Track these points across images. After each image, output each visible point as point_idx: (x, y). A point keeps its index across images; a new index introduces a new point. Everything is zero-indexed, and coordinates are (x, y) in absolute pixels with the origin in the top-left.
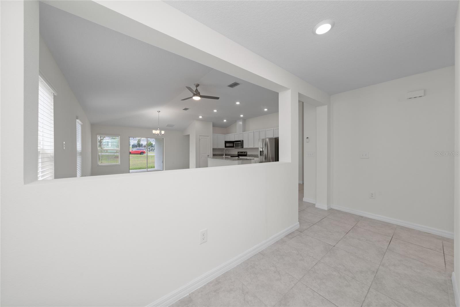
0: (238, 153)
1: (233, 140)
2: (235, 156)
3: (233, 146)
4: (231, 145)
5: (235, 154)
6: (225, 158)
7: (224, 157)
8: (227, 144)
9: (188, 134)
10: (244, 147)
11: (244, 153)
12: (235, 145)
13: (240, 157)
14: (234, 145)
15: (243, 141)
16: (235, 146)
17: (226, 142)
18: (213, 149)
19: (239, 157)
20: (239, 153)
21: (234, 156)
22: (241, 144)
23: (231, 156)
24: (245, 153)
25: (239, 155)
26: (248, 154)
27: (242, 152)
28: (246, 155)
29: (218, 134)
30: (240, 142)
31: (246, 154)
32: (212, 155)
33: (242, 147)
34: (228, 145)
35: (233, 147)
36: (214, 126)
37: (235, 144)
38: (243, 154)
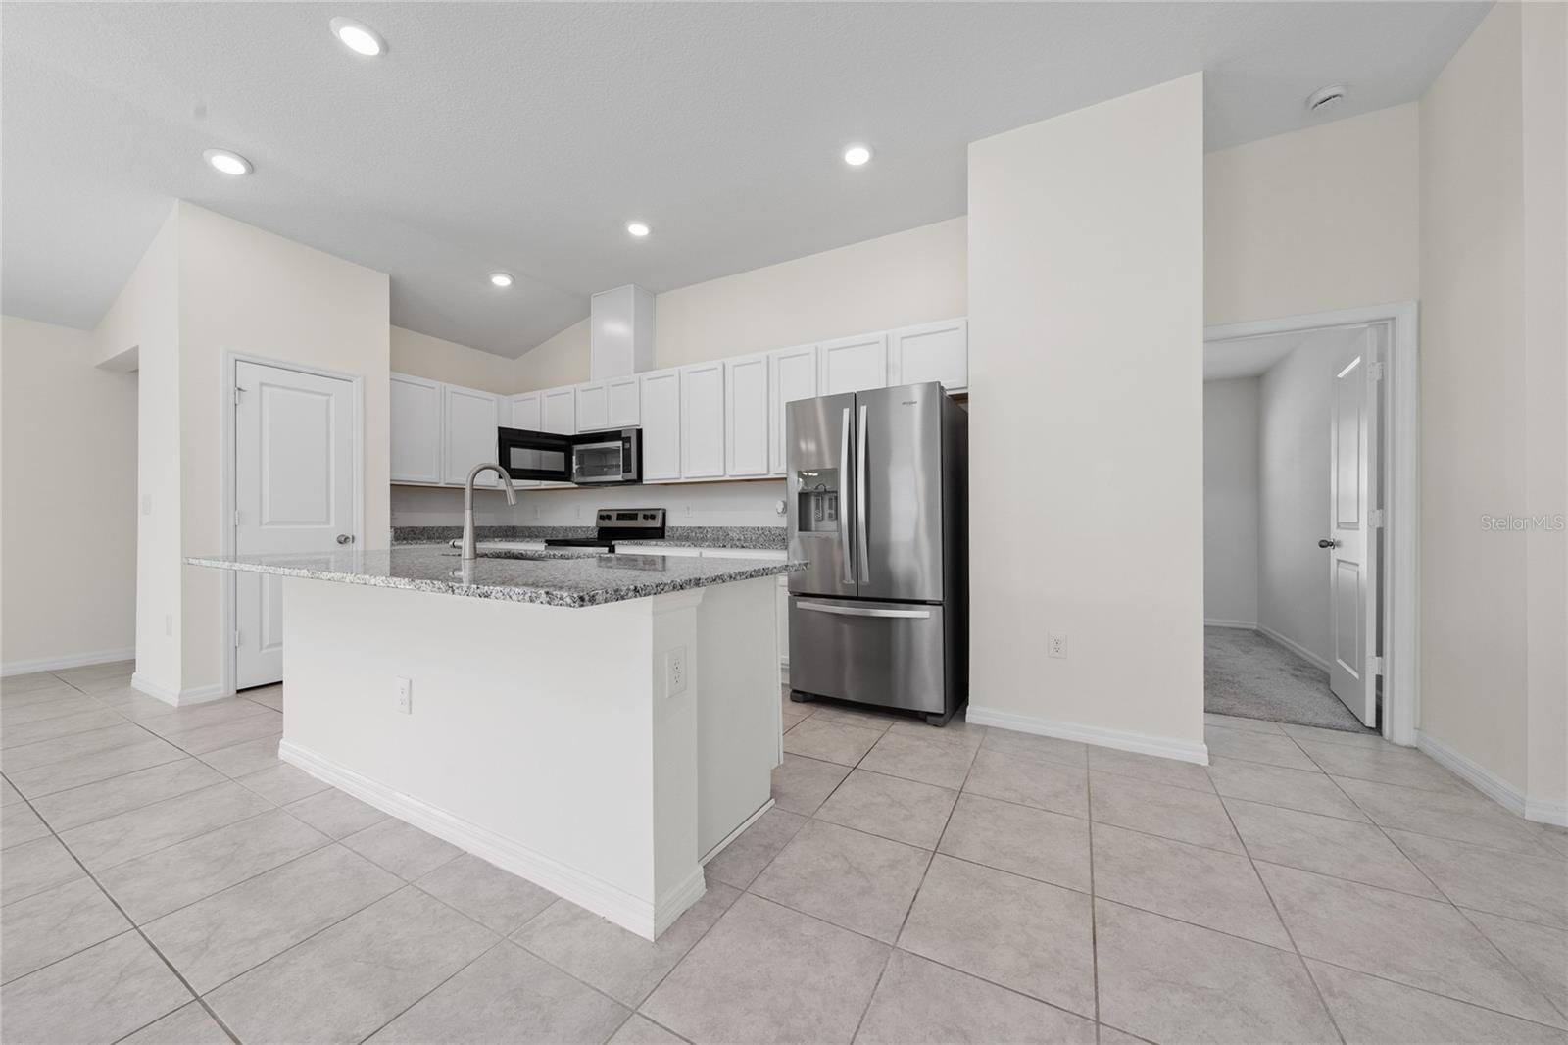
0: (603, 516)
1: (569, 430)
2: (581, 536)
3: (562, 468)
4: (553, 460)
5: (576, 529)
6: (477, 555)
7: (467, 552)
8: (513, 451)
9: (120, 348)
10: (644, 478)
11: (645, 517)
12: (580, 461)
13: (624, 548)
14: (575, 467)
15: (639, 433)
16: (582, 472)
17: (509, 439)
18: (401, 492)
19: (612, 550)
20: (609, 517)
21: (570, 536)
22: (627, 453)
23: (550, 543)
24: (653, 517)
25: (607, 536)
26: (671, 522)
27: (631, 515)
28: (658, 534)
29: (451, 387)
30: (620, 444)
31: (657, 523)
32: (387, 535)
33: (633, 475)
34: (521, 457)
35: (564, 475)
36: (404, 314)
37: (581, 454)
38: (640, 523)
